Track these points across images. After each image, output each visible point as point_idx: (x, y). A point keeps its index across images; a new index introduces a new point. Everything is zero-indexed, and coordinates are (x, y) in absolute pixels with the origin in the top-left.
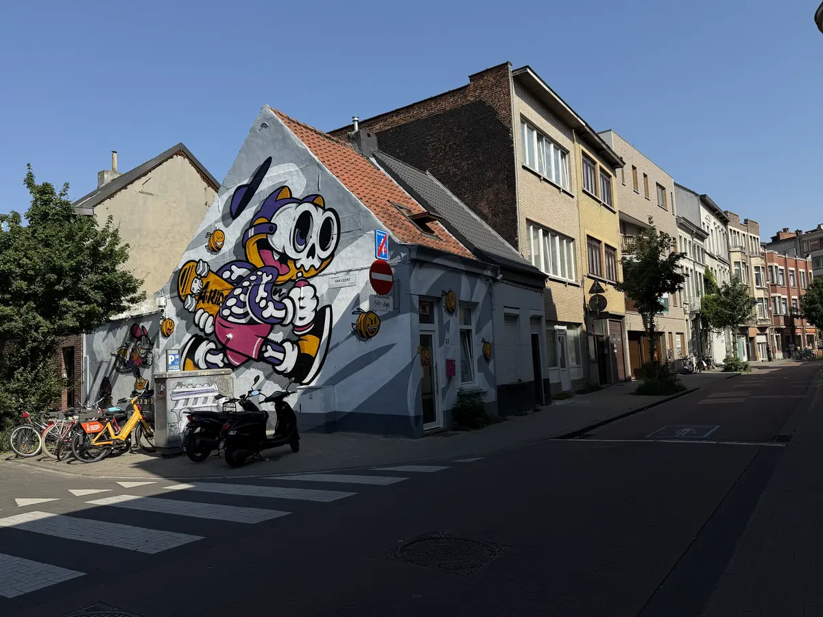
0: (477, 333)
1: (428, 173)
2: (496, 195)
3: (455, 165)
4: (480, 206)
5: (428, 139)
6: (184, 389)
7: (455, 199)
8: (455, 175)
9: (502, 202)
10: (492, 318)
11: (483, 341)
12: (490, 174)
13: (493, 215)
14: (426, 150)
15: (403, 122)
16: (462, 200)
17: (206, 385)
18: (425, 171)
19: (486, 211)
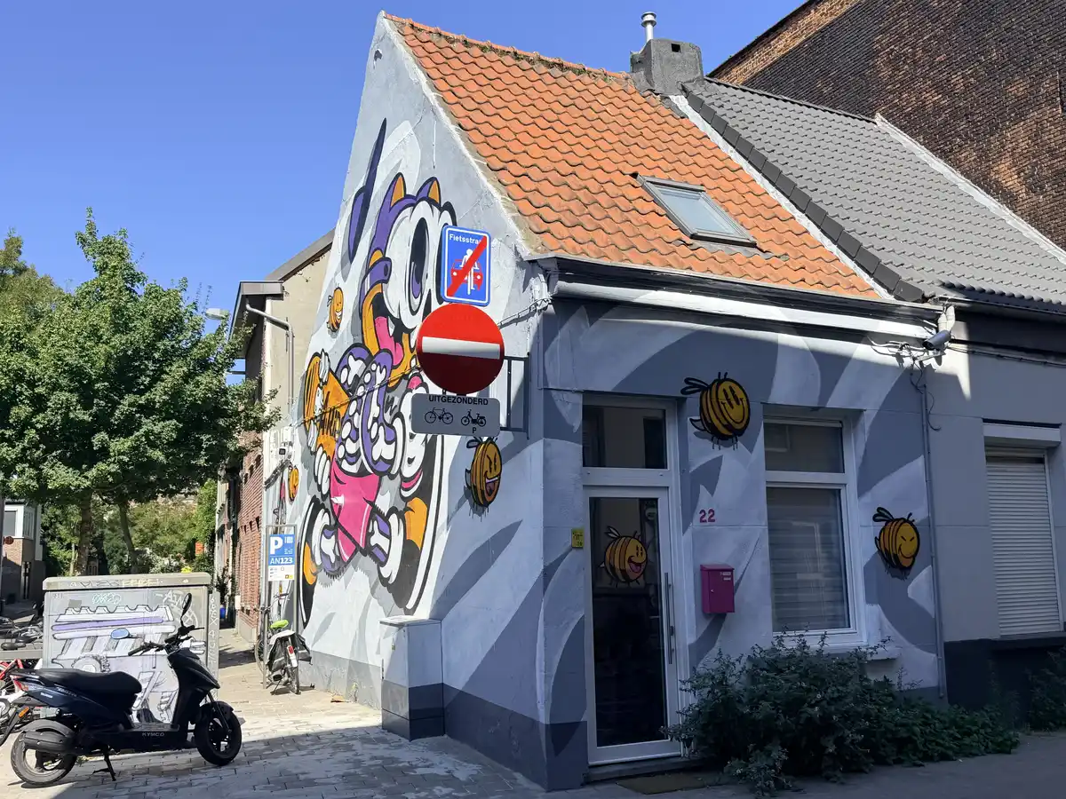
0: (861, 493)
1: (878, 118)
2: (1035, 137)
3: (938, 87)
4: (997, 172)
5: (878, 42)
6: (84, 616)
7: (939, 165)
8: (938, 109)
9: (1051, 151)
10: (927, 453)
11: (881, 515)
12: (1019, 88)
13: (1030, 189)
14: (874, 66)
15: (829, 19)
16: (956, 165)
17: (141, 609)
18: (873, 115)
19: (1012, 182)
